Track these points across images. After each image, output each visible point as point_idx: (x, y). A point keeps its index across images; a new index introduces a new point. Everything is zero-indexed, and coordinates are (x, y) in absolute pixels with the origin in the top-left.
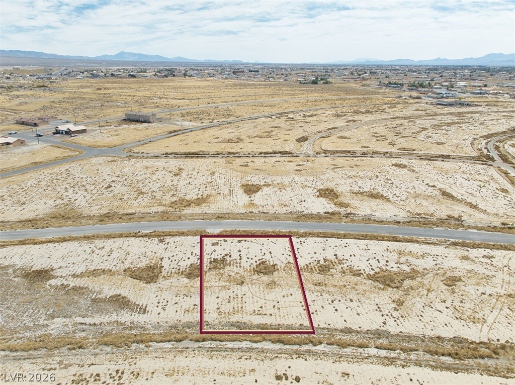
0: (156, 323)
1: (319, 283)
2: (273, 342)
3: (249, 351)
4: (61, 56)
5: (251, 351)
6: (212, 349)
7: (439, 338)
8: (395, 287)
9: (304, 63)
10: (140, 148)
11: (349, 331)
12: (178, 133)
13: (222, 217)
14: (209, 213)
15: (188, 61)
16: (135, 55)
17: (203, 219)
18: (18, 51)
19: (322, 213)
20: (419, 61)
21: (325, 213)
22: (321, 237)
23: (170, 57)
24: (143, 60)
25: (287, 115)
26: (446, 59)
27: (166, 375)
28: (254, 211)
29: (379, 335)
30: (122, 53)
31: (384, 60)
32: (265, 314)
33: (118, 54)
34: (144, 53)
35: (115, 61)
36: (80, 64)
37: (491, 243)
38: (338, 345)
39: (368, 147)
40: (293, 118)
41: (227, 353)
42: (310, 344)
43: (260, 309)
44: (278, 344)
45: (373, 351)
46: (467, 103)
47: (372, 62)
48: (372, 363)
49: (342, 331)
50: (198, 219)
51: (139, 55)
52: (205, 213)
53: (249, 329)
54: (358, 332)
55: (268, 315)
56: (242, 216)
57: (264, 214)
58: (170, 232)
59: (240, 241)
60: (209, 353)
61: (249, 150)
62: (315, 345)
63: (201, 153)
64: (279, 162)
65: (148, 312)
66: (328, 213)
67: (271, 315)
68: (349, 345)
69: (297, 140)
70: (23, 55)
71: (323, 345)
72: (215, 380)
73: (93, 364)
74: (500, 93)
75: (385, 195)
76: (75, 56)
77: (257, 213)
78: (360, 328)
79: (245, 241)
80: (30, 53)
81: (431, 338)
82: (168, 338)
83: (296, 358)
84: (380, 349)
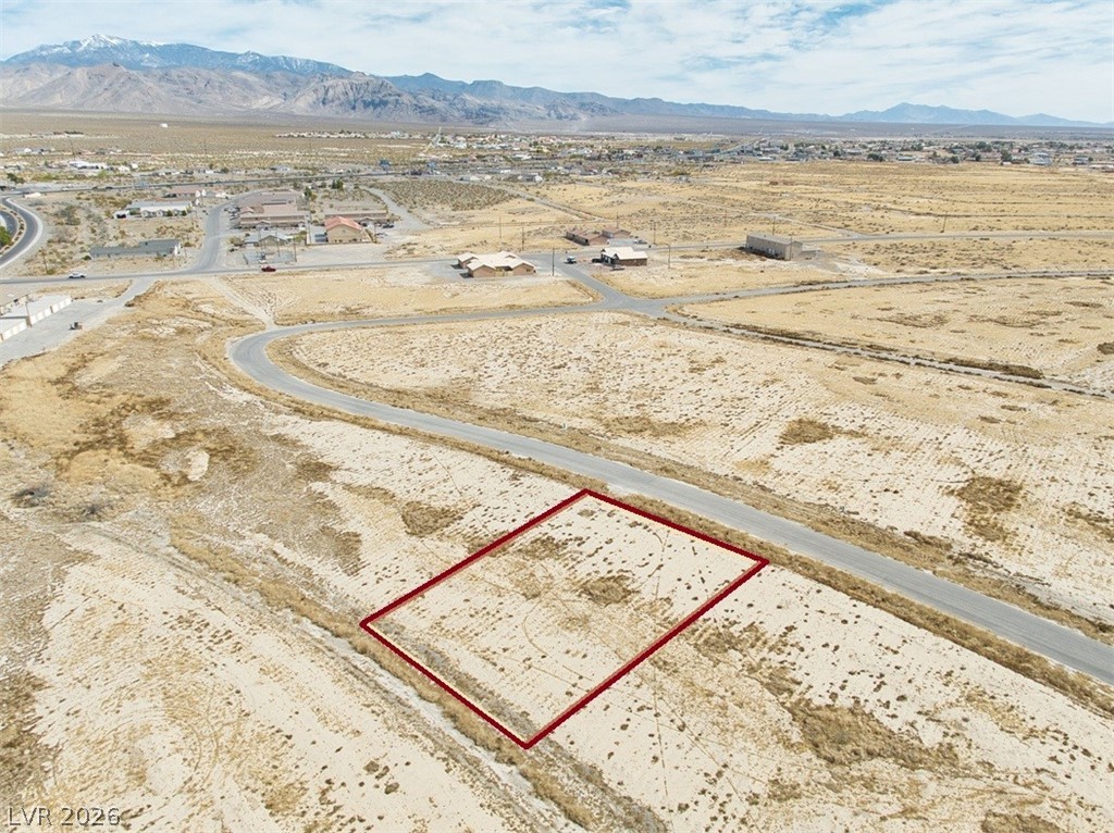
1: (665, 663)
2: (444, 713)
3: (392, 704)
4: (775, 115)
5: (396, 704)
6: (354, 671)
8: (825, 758)
10: (701, 307)
11: (591, 775)
12: (817, 287)
13: (668, 471)
14: (654, 456)
15: (1061, 124)
16: (931, 110)
17: (631, 465)
18: (703, 106)
19: (900, 533)
21: (907, 534)
23: (1016, 115)
24: (946, 122)
28: (745, 478)
29: (637, 821)
30: (903, 108)
33: (893, 109)
34: (953, 106)
35: (884, 124)
36: (802, 131)
38: (535, 786)
41: (363, 687)
43: (501, 651)
44: (449, 719)
49: (578, 768)
51: (942, 110)
52: (649, 454)
53: (442, 673)
54: (604, 788)
55: (498, 667)
56: (712, 480)
57: (759, 491)
58: (548, 467)
59: (634, 524)
60: (343, 673)
61: (929, 350)
62: (497, 759)
63: (807, 336)
64: (968, 388)
65: (357, 575)
66: (915, 536)
67: (502, 670)
68: (552, 799)
69: (1102, 346)
70: (709, 113)
71: (513, 767)
73: (220, 609)
76: (801, 115)
77: (750, 483)
78: (619, 784)
79: (646, 527)
80: (722, 108)
82: (330, 624)
83: (438, 758)
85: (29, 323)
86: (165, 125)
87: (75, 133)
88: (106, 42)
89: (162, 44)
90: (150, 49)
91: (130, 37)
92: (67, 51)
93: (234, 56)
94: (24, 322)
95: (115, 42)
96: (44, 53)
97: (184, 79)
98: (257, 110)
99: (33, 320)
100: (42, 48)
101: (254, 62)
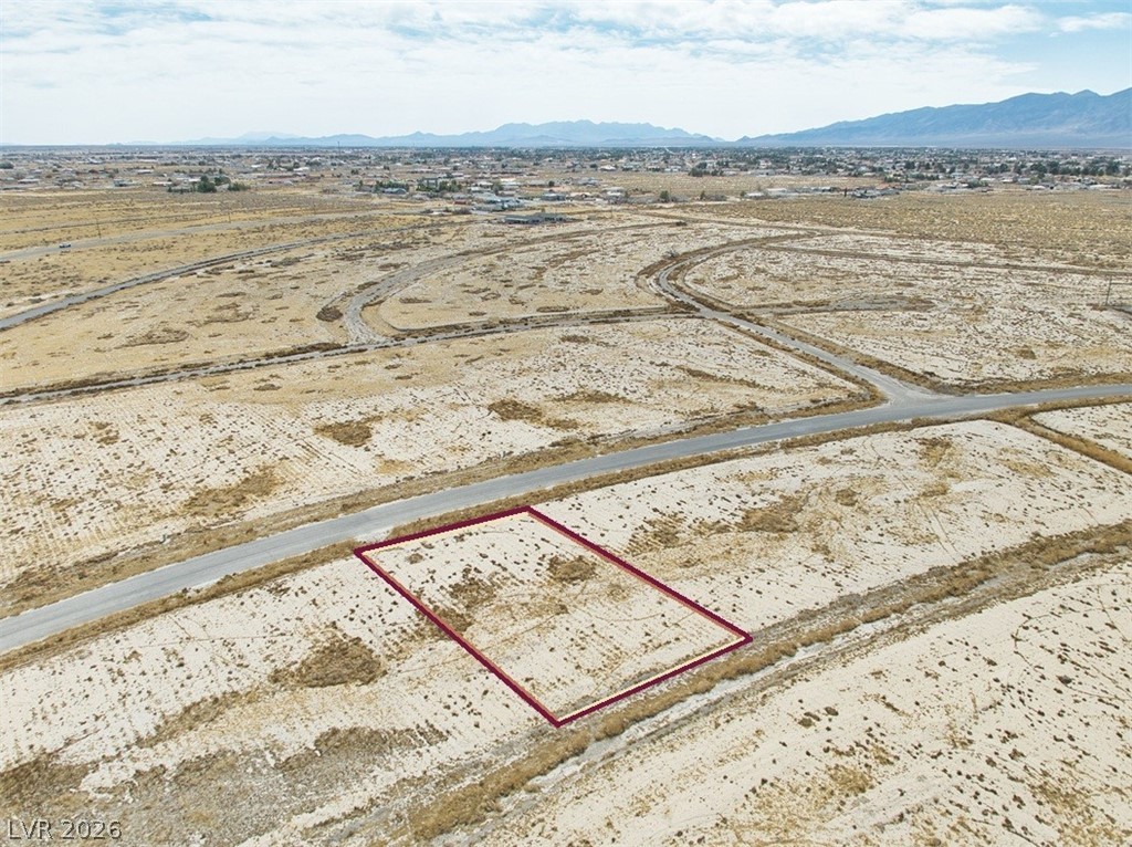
0: (495, 744)
1: (687, 562)
2: (731, 679)
3: (716, 709)
5: (718, 706)
6: (655, 736)
7: (915, 577)
8: (793, 530)
9: (115, 143)
11: (807, 616)
13: (354, 505)
14: (314, 505)
17: (316, 520)
19: (547, 447)
20: (380, 139)
21: (553, 445)
22: (597, 488)
25: (229, 264)
26: (432, 135)
27: (637, 815)
28: (410, 474)
31: (310, 137)
32: (668, 643)
37: (829, 432)
38: (820, 641)
39: (483, 314)
40: (252, 271)
41: (686, 728)
42: (784, 657)
43: (649, 638)
44: (741, 677)
45: (868, 629)
46: (558, 217)
47: (282, 141)
48: (886, 644)
49: (801, 619)
50: (302, 523)
52: (307, 506)
54: (821, 611)
55: (673, 641)
56: (397, 490)
57: (441, 476)
58: (269, 568)
59: (460, 538)
60: (658, 743)
61: (236, 353)
62: (791, 655)
63: (105, 378)
64: (337, 367)
65: (448, 732)
66: (558, 444)
67: (677, 639)
68: (832, 635)
69: (319, 317)
71: (800, 649)
72: (725, 777)
74: (586, 196)
75: (613, 394)
77: (423, 476)
78: (817, 604)
79: (470, 534)
81: (909, 581)
82: (553, 758)
83: (793, 685)
84: (872, 621)
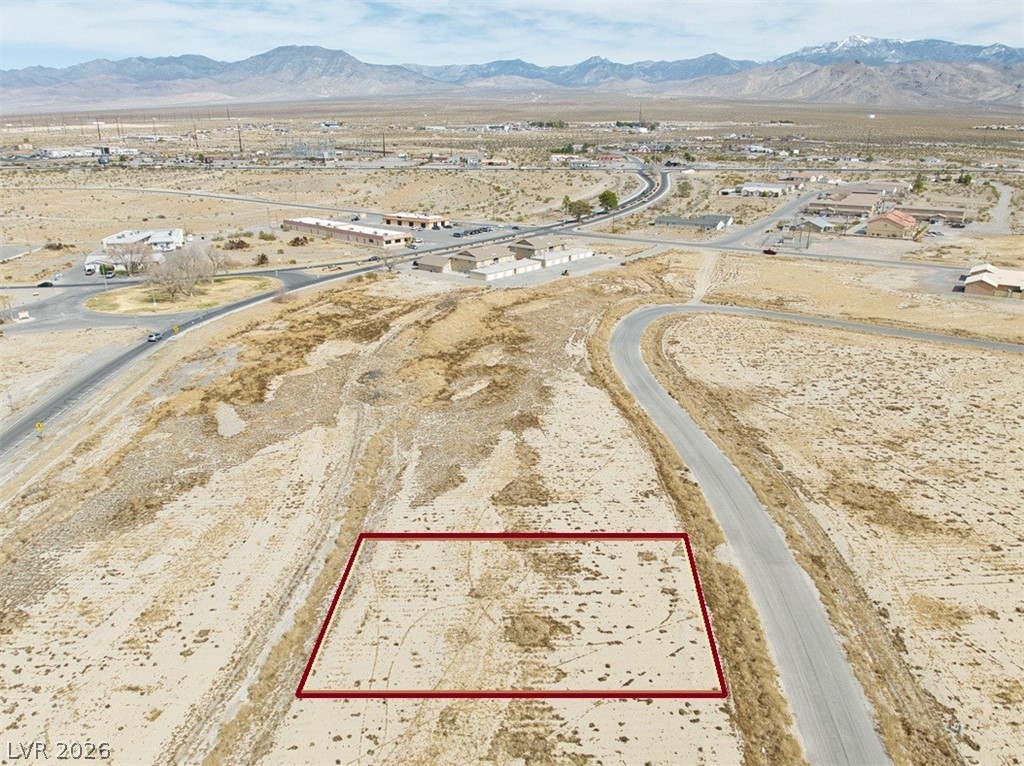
5: (279, 608)
32: (363, 625)
38: (232, 724)
42: (257, 682)
49: (268, 736)
55: (362, 629)
60: (296, 566)
62: (251, 688)
67: (360, 633)
68: (223, 741)
71: (247, 700)
85: (543, 265)
86: (872, 116)
87: (787, 122)
88: (860, 42)
89: (910, 41)
90: (897, 46)
91: (882, 36)
92: (824, 51)
93: (980, 49)
94: (540, 263)
95: (867, 41)
96: (805, 54)
97: (918, 73)
98: (982, 102)
99: (549, 264)
100: (804, 50)
101: (998, 55)
